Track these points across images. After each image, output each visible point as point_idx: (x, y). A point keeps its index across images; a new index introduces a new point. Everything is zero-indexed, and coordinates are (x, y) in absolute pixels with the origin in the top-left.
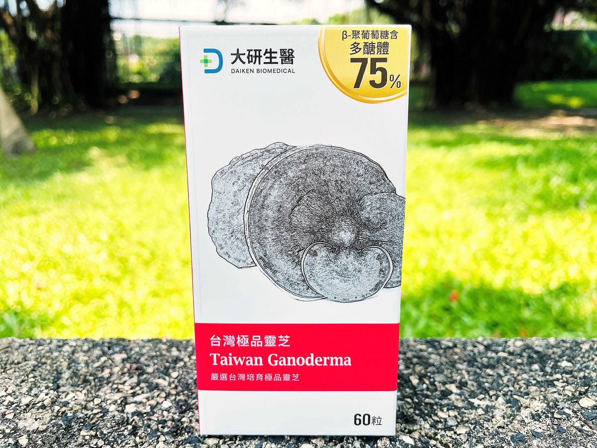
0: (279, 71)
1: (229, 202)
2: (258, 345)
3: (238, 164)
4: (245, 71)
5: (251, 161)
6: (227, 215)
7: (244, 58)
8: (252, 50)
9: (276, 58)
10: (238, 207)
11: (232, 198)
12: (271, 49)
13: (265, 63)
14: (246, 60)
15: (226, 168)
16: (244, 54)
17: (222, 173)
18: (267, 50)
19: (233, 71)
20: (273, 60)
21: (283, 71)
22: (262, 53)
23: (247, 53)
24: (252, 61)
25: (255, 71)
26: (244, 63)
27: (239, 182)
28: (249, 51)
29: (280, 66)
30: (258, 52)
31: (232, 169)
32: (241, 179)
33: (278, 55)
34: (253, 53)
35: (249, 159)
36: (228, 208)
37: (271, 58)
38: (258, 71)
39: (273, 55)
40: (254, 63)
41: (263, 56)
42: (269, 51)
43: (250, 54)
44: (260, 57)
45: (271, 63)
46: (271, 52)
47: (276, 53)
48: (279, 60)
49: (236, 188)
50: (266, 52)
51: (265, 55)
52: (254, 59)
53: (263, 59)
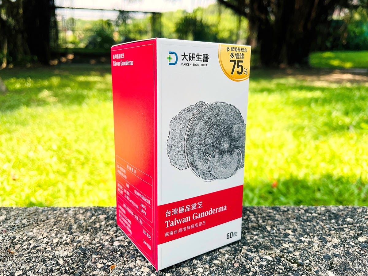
0: (203, 65)
1: (178, 135)
2: (188, 210)
3: (182, 114)
4: (188, 64)
5: (189, 111)
6: (177, 142)
7: (187, 57)
8: (191, 54)
9: (201, 58)
10: (182, 137)
11: (179, 132)
12: (199, 54)
13: (196, 61)
14: (188, 59)
15: (177, 116)
16: (187, 56)
17: (175, 119)
18: (197, 54)
19: (182, 64)
20: (200, 60)
21: (204, 65)
22: (195, 55)
23: (189, 55)
24: (191, 60)
25: (192, 65)
26: (187, 60)
27: (183, 123)
28: (190, 54)
29: (202, 63)
30: (193, 55)
31: (180, 117)
32: (184, 121)
33: (202, 57)
34: (191, 55)
35: (188, 110)
36: (177, 138)
37: (199, 58)
38: (193, 65)
39: (200, 57)
40: (192, 61)
41: (196, 57)
42: (198, 54)
43: (190, 56)
44: (194, 57)
45: (199, 61)
46: (199, 56)
47: (201, 56)
48: (202, 59)
49: (181, 127)
50: (197, 55)
51: (196, 56)
52: (192, 58)
53: (196, 59)
